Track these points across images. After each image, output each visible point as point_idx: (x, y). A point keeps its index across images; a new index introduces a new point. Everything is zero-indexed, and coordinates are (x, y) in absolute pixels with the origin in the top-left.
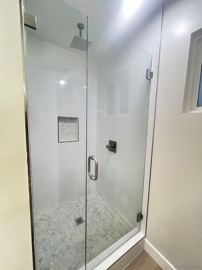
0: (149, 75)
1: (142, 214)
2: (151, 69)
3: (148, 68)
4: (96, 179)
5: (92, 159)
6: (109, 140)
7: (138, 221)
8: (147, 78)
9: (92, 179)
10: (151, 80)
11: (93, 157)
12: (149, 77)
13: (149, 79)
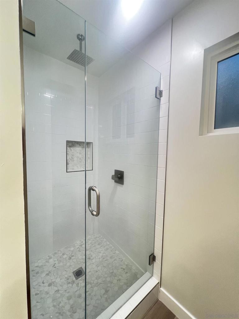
0: (159, 94)
1: (155, 255)
2: (159, 87)
3: (158, 86)
4: (98, 214)
5: (93, 190)
6: (115, 170)
7: (150, 264)
8: (156, 97)
9: (93, 214)
10: (160, 99)
11: (94, 188)
12: (158, 96)
13: (159, 99)
